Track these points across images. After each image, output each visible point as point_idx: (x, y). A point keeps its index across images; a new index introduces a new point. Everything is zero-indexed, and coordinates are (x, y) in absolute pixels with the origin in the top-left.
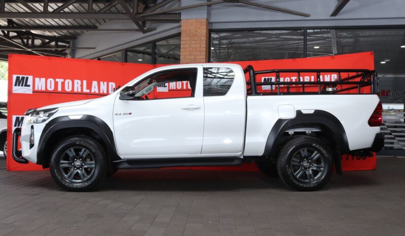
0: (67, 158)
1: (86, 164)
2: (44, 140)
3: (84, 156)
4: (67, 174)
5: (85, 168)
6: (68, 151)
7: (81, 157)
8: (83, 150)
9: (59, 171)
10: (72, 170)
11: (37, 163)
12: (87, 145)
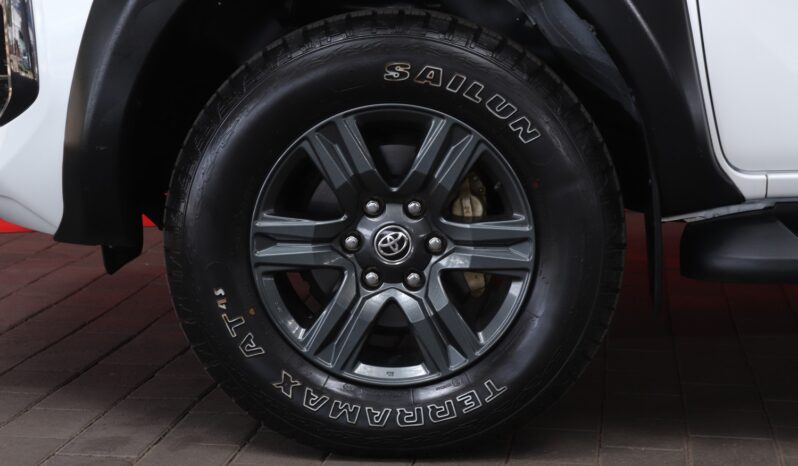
1: (460, 244)
2: (120, 54)
3: (445, 175)
4: (305, 322)
5: (448, 276)
6: (312, 142)
7: (422, 186)
8: (437, 128)
9: (245, 298)
10: (346, 288)
11: (66, 232)
12: (471, 93)
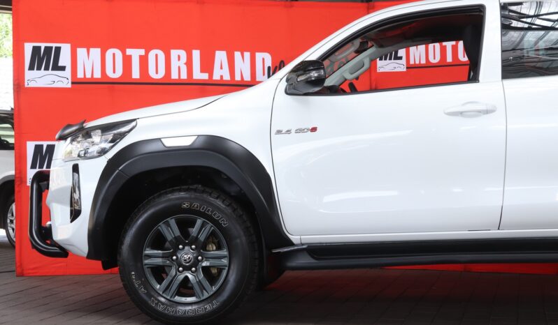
0: (159, 242)
1: (207, 259)
2: (104, 200)
6: (162, 227)
7: (195, 240)
8: (199, 222)
9: (141, 274)
10: (173, 272)
11: (90, 256)
12: (208, 211)
